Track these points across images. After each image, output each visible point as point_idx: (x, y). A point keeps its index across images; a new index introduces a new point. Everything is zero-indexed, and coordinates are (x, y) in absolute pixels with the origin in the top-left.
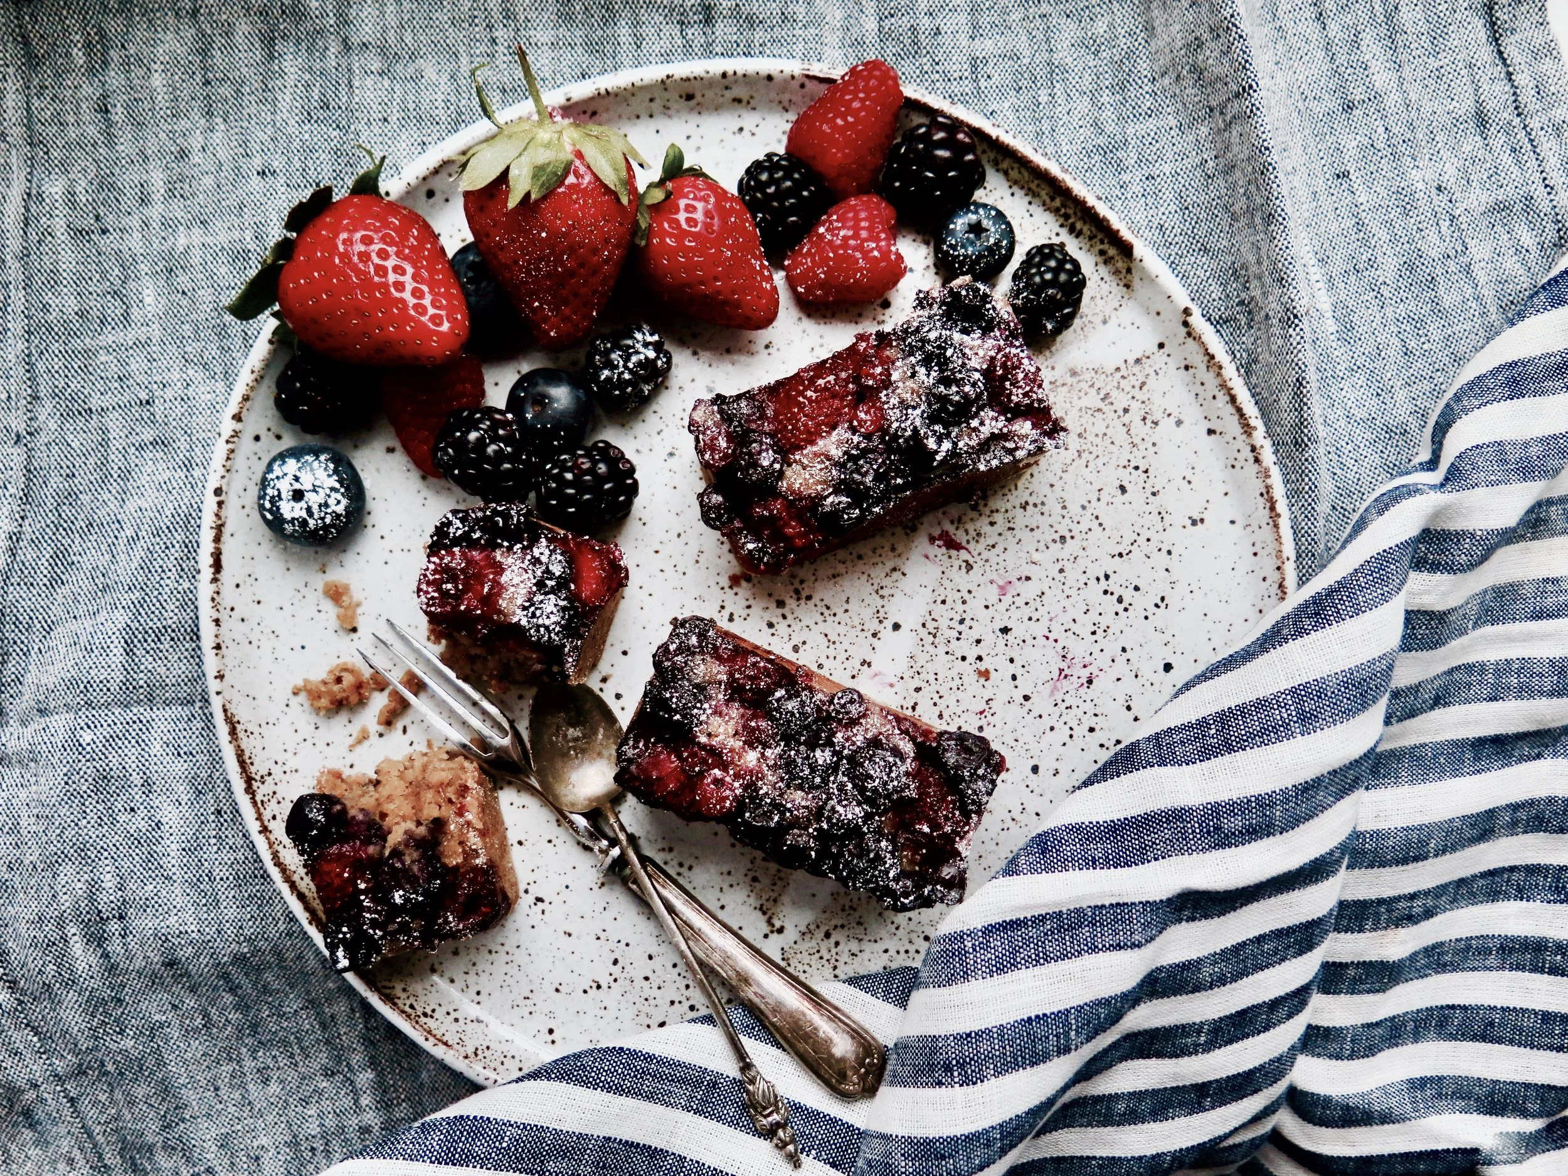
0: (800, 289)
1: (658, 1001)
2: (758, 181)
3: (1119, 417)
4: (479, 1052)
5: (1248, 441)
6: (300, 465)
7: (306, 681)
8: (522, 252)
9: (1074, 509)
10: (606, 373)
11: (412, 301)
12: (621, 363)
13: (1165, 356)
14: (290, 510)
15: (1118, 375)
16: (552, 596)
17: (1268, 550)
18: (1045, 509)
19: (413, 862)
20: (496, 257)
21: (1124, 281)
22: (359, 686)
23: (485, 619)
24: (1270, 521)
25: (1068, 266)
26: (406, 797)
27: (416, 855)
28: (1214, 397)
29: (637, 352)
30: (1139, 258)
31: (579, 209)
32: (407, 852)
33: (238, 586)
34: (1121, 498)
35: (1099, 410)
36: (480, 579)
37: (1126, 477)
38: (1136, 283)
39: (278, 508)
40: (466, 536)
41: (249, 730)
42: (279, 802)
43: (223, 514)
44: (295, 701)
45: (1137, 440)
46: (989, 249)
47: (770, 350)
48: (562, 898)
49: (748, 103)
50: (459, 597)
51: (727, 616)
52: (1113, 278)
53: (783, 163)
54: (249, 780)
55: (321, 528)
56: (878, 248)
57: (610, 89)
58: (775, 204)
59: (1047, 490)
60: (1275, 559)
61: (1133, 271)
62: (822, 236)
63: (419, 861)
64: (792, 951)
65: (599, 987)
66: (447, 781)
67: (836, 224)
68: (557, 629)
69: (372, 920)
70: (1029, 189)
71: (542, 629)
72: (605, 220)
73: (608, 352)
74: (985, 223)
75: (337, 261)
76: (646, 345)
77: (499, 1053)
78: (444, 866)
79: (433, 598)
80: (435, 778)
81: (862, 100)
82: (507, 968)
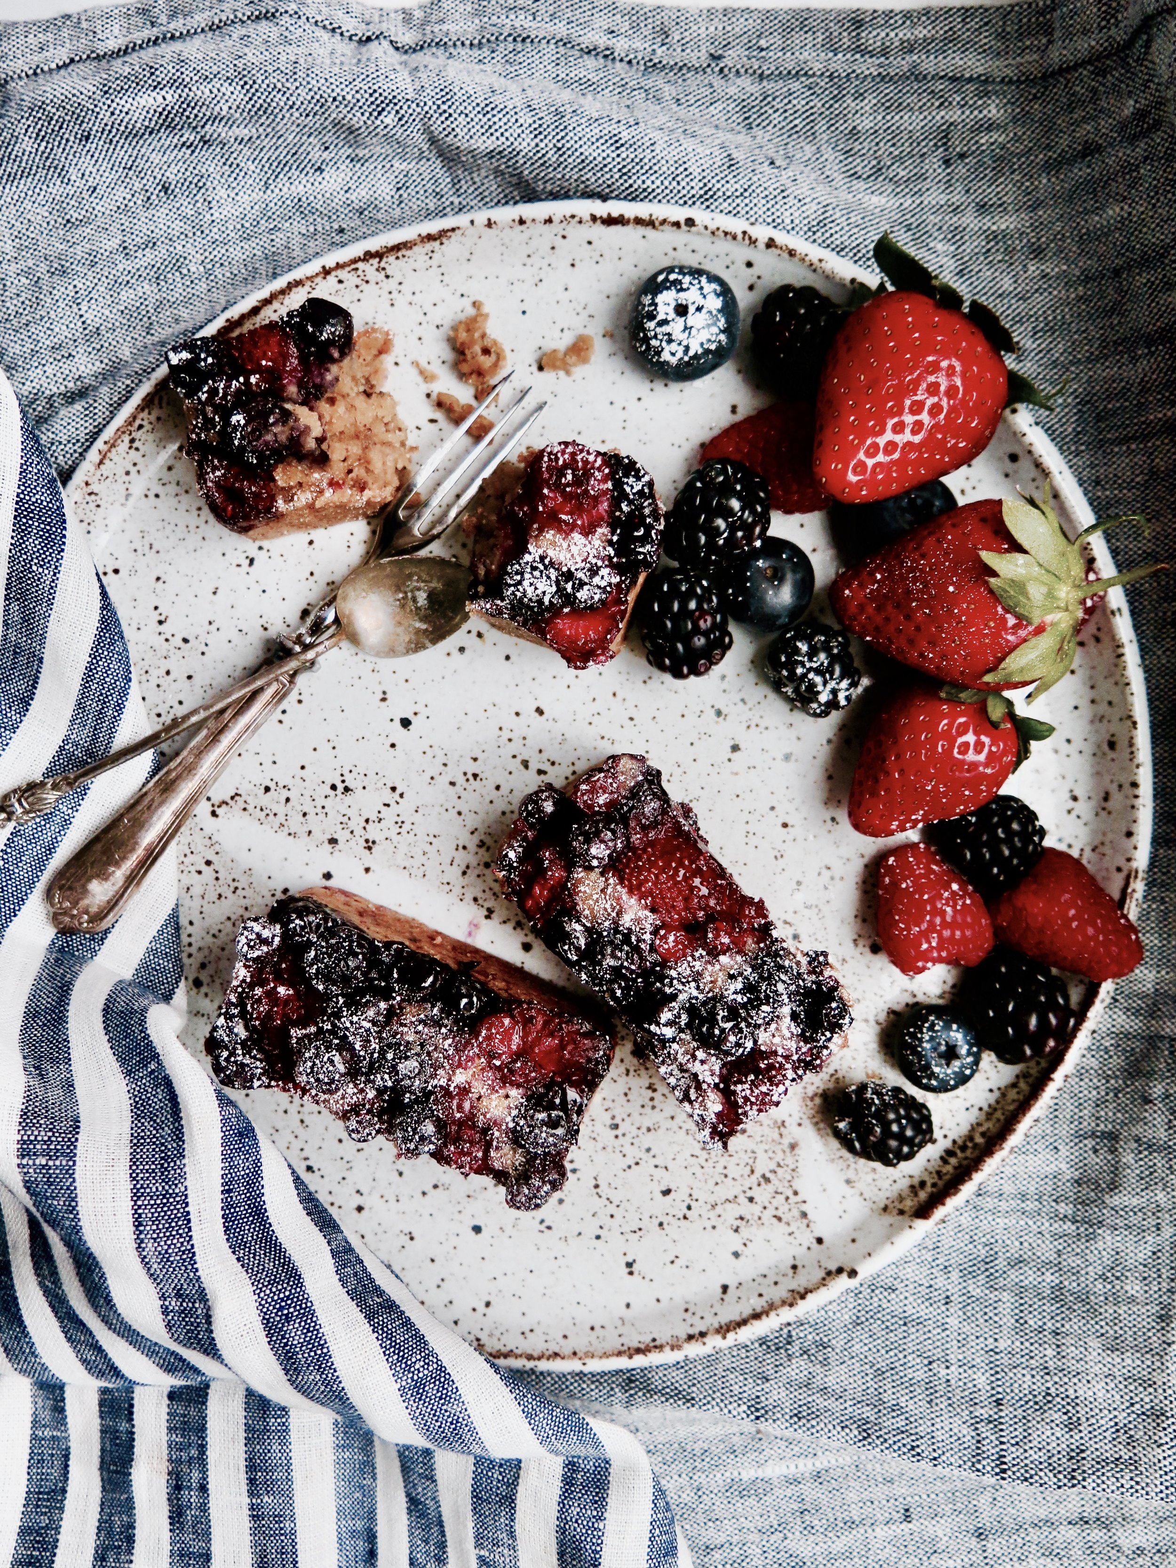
0: (891, 860)
1: (145, 684)
2: (1011, 820)
3: (744, 1192)
4: (93, 497)
5: (711, 1328)
6: (715, 312)
7: (486, 316)
8: (934, 564)
9: (647, 1140)
10: (803, 647)
11: (882, 441)
12: (815, 665)
13: (808, 1244)
14: (666, 301)
15: (790, 1193)
16: (554, 589)
17: (595, 1342)
18: (648, 1110)
19: (275, 435)
20: (930, 534)
21: (891, 1206)
22: (480, 373)
23: (534, 515)
24: (625, 1348)
25: (906, 1149)
26: (355, 424)
27: (283, 438)
28: (760, 1295)
29: (825, 683)
30: (913, 1225)
31: (978, 629)
32: (286, 429)
33: (590, 243)
34: (658, 1188)
35: (752, 1172)
36: (577, 510)
37: (679, 1197)
38: (887, 1219)
39: (668, 288)
40: (624, 496)
41: (434, 255)
42: (357, 286)
43: (666, 227)
44: (467, 303)
45: (719, 1210)
46: (928, 1066)
47: (829, 822)
48: (253, 585)
49: (1104, 809)
50: (558, 487)
51: (543, 768)
52: (895, 1194)
53: (1031, 848)
54: (379, 255)
55: (645, 335)
56: (931, 948)
57: (1123, 658)
58: (985, 838)
59: (668, 1112)
60: (585, 1350)
61: (900, 1217)
62: (947, 887)
63: (276, 441)
64: (193, 825)
65: (160, 622)
66: (371, 468)
67: (960, 903)
68: (519, 594)
69: (217, 389)
70: (995, 1110)
71: (518, 577)
72: (966, 656)
73: (827, 649)
74: (956, 1064)
75: (930, 359)
76: (834, 692)
77: (93, 517)
78: (275, 467)
79: (557, 459)
80: (375, 455)
81: (1095, 938)
82: (182, 526)
